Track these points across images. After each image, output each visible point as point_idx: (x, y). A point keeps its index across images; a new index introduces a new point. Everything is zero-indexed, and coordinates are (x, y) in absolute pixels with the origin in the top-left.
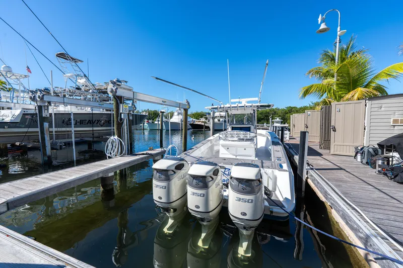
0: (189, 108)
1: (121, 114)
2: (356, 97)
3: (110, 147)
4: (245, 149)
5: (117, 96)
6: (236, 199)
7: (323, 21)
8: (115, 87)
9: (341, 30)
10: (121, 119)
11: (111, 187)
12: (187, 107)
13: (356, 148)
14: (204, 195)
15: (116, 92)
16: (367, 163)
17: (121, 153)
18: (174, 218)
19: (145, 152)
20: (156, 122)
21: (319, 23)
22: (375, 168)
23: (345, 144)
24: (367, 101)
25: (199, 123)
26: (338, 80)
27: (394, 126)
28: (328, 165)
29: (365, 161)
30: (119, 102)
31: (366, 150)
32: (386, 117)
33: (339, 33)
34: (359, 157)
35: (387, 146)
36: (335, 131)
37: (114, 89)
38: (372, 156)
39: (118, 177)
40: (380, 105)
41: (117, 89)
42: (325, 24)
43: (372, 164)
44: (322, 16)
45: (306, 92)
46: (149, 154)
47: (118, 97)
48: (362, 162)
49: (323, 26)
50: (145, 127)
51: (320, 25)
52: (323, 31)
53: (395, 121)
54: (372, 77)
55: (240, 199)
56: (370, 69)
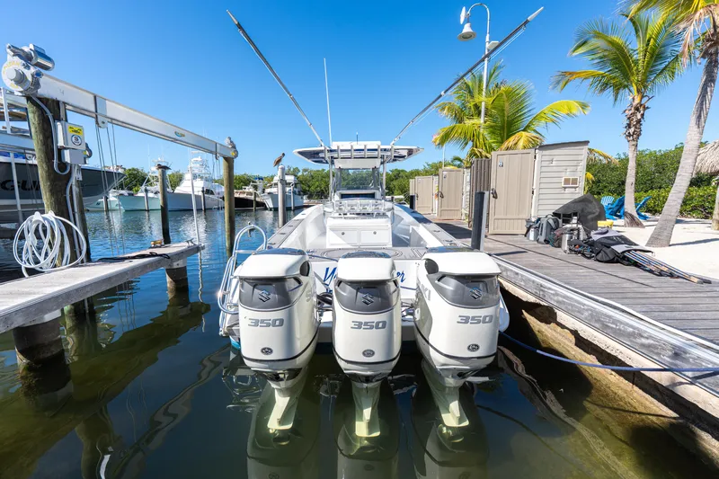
0: (236, 156)
1: (60, 150)
2: (521, 144)
3: (30, 240)
4: (375, 233)
5: (40, 99)
6: (459, 320)
7: (467, 20)
8: (33, 70)
9: (491, 39)
10: (63, 165)
11: (55, 351)
12: (232, 154)
13: (528, 221)
14: (384, 323)
15: (36, 84)
16: (545, 240)
17: (74, 257)
18: (287, 391)
19: (147, 252)
20: (140, 194)
21: (462, 22)
22: (559, 246)
23: (509, 217)
24: (537, 151)
25: (242, 196)
26: (485, 122)
27: (565, 188)
28: (500, 249)
29: (542, 238)
30: (50, 116)
31: (544, 222)
32: (556, 174)
33: (487, 45)
34: (532, 233)
35: (564, 215)
36: (495, 197)
37: (29, 73)
38: (552, 229)
39: (69, 323)
40: (550, 158)
41: (39, 74)
42: (471, 26)
43: (554, 241)
44: (467, 10)
45: (445, 138)
46: (157, 255)
47: (45, 100)
48: (538, 241)
49: (467, 29)
50: (113, 206)
51: (462, 26)
52: (467, 37)
53: (567, 181)
54: (530, 119)
55: (468, 318)
56: (530, 105)
